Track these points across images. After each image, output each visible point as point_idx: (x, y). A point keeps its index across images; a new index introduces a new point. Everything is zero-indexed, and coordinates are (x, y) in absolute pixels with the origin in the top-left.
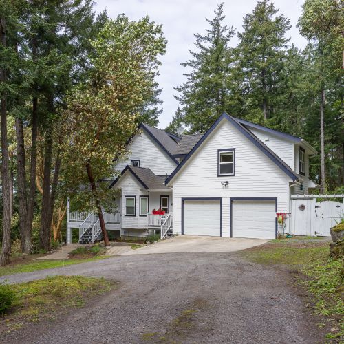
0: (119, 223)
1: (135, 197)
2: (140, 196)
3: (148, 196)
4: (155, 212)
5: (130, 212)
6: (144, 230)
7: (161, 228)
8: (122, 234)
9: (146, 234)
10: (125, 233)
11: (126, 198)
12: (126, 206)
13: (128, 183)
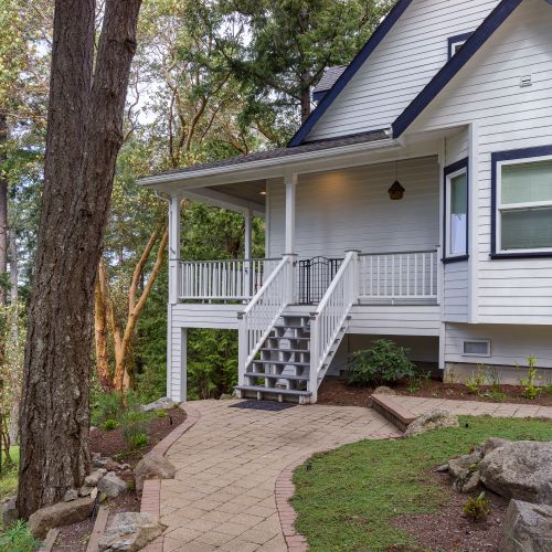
8: (450, 353)
11: (499, 164)
12: (499, 206)
13: (517, 81)
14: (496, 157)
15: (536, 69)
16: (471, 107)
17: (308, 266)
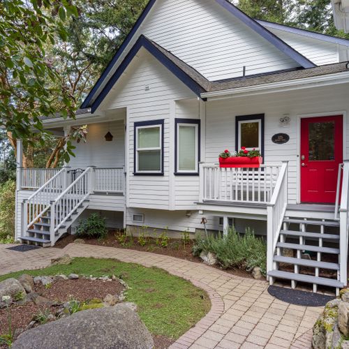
0: (121, 194)
1: (161, 122)
2: (177, 121)
3: (198, 122)
4: (225, 162)
5: (150, 164)
6: (188, 214)
7: (269, 212)
8: (128, 220)
9: (192, 225)
10: (135, 218)
11: (137, 128)
12: (137, 149)
13: (144, 87)
14: (137, 124)
15: (151, 81)
16: (126, 99)
17: (75, 173)
